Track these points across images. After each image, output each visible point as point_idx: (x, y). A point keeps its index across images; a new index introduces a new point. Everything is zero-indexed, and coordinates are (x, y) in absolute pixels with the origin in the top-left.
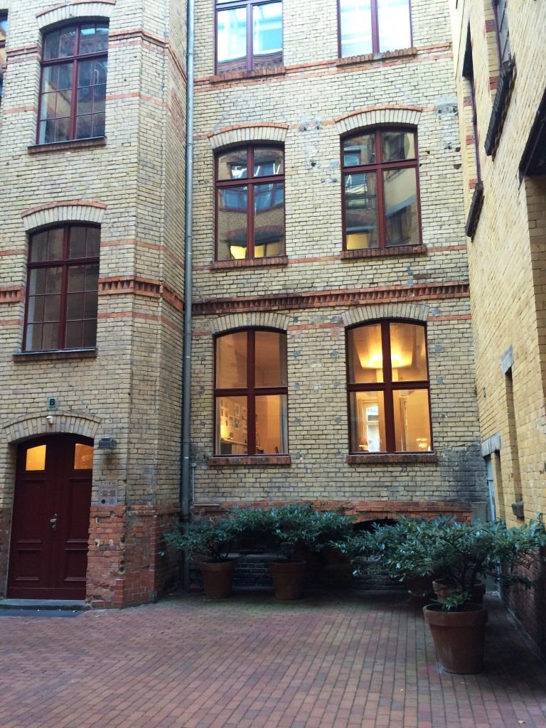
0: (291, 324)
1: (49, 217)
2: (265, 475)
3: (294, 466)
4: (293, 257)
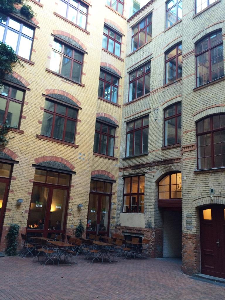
1: (204, 114)
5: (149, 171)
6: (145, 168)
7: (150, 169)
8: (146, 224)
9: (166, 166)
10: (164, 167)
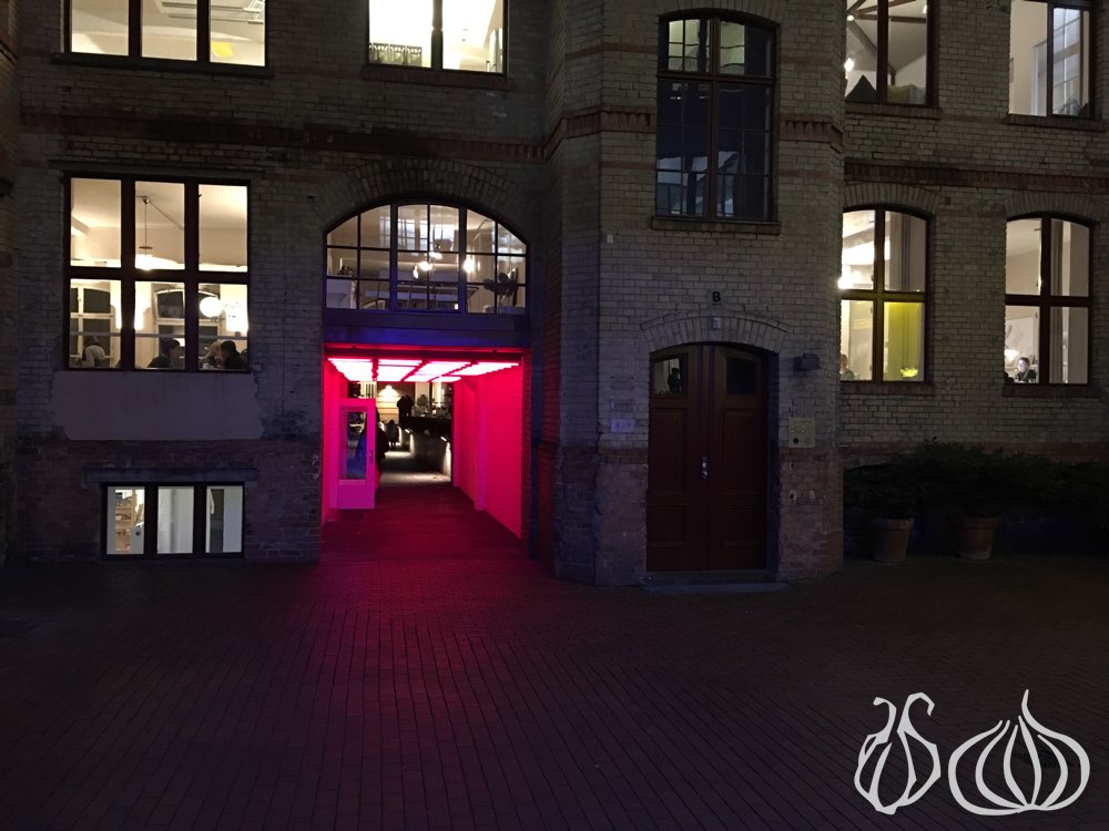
0: (941, 207)
2: (904, 409)
3: (939, 398)
4: (948, 112)
5: (281, 171)
6: (253, 148)
7: (283, 159)
8: (264, 422)
9: (389, 165)
10: (376, 166)
